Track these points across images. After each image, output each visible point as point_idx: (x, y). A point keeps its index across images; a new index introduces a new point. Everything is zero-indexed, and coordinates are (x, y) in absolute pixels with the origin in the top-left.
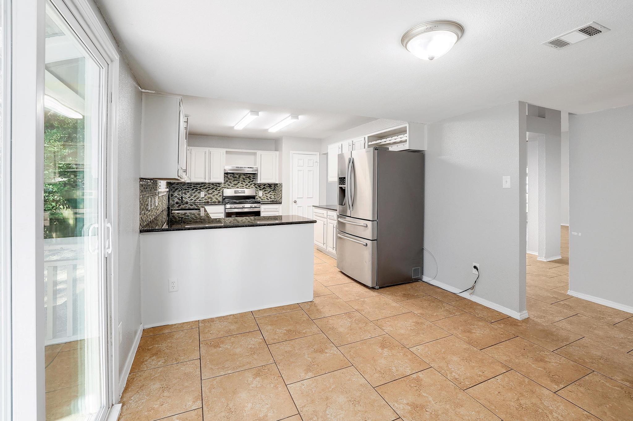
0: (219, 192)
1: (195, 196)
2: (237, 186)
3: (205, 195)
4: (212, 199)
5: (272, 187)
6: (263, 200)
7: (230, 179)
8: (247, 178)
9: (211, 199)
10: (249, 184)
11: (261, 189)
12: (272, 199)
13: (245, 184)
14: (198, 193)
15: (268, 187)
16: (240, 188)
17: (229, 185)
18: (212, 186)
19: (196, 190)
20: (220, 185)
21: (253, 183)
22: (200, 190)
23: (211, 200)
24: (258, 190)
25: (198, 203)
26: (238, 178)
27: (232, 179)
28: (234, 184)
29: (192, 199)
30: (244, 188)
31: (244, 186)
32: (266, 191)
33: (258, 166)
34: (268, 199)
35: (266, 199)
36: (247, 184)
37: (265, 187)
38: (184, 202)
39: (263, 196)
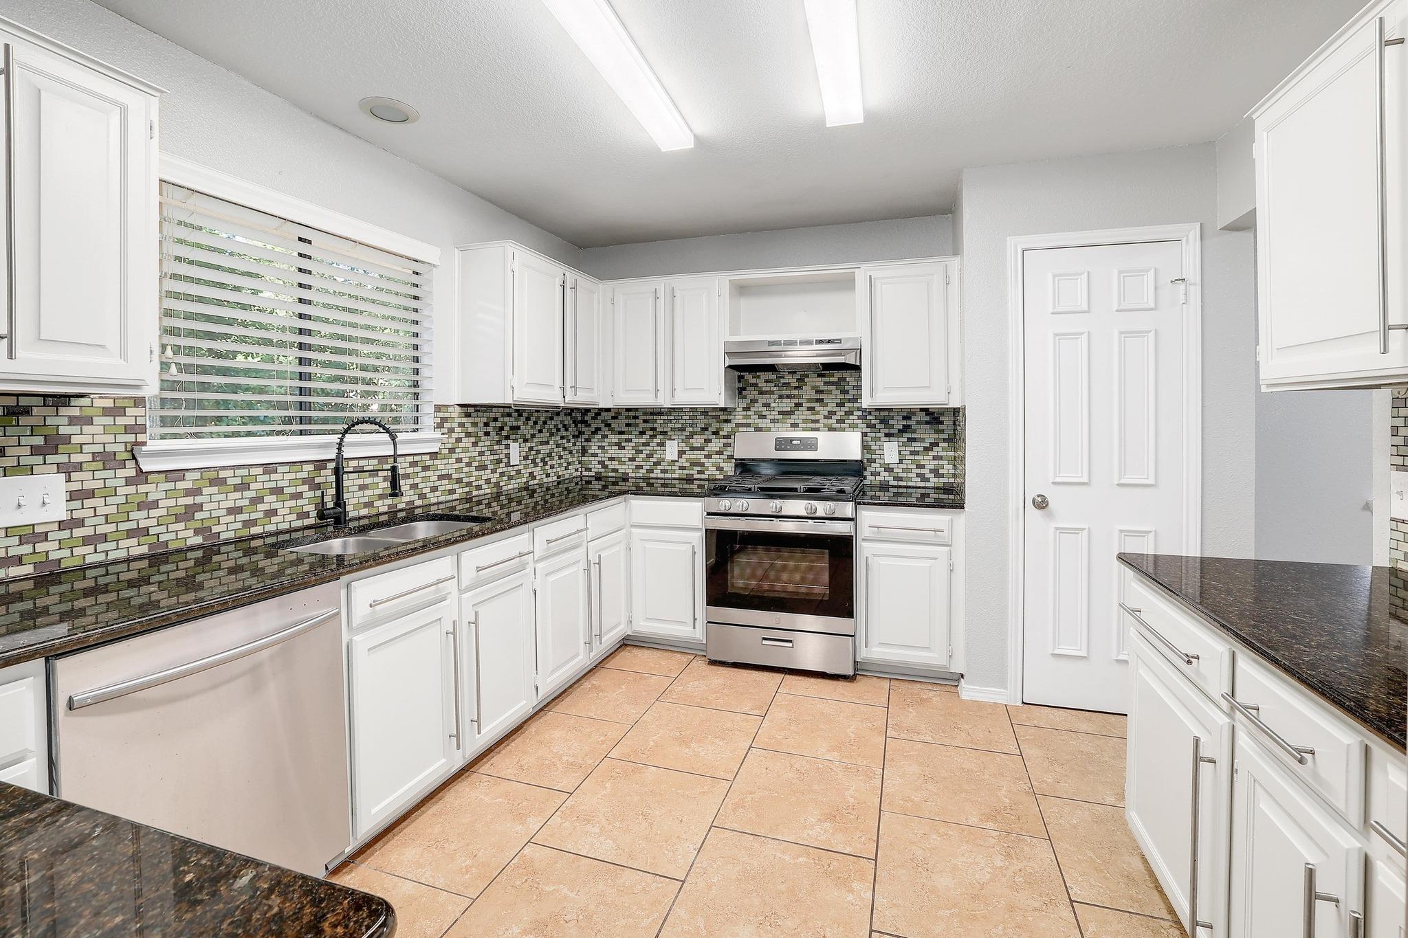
0: (725, 441)
1: (650, 456)
2: (793, 419)
3: (681, 453)
4: (703, 468)
5: (941, 423)
6: (900, 479)
7: (765, 393)
8: (830, 388)
9: (699, 468)
10: (840, 413)
11: (892, 431)
12: (942, 480)
13: (823, 411)
14: (658, 444)
15: (927, 423)
16: (804, 429)
17: (762, 417)
18: (701, 421)
19: (652, 433)
20: (730, 418)
21: (858, 409)
22: (665, 433)
23: (700, 472)
24: (878, 435)
25: (657, 479)
26: (796, 388)
27: (772, 393)
28: (780, 413)
29: (641, 467)
30: (817, 429)
31: (817, 421)
32: (915, 440)
33: (860, 330)
34: (923, 478)
35: (918, 475)
36: (831, 414)
37: (909, 426)
38: (618, 475)
39: (901, 461)
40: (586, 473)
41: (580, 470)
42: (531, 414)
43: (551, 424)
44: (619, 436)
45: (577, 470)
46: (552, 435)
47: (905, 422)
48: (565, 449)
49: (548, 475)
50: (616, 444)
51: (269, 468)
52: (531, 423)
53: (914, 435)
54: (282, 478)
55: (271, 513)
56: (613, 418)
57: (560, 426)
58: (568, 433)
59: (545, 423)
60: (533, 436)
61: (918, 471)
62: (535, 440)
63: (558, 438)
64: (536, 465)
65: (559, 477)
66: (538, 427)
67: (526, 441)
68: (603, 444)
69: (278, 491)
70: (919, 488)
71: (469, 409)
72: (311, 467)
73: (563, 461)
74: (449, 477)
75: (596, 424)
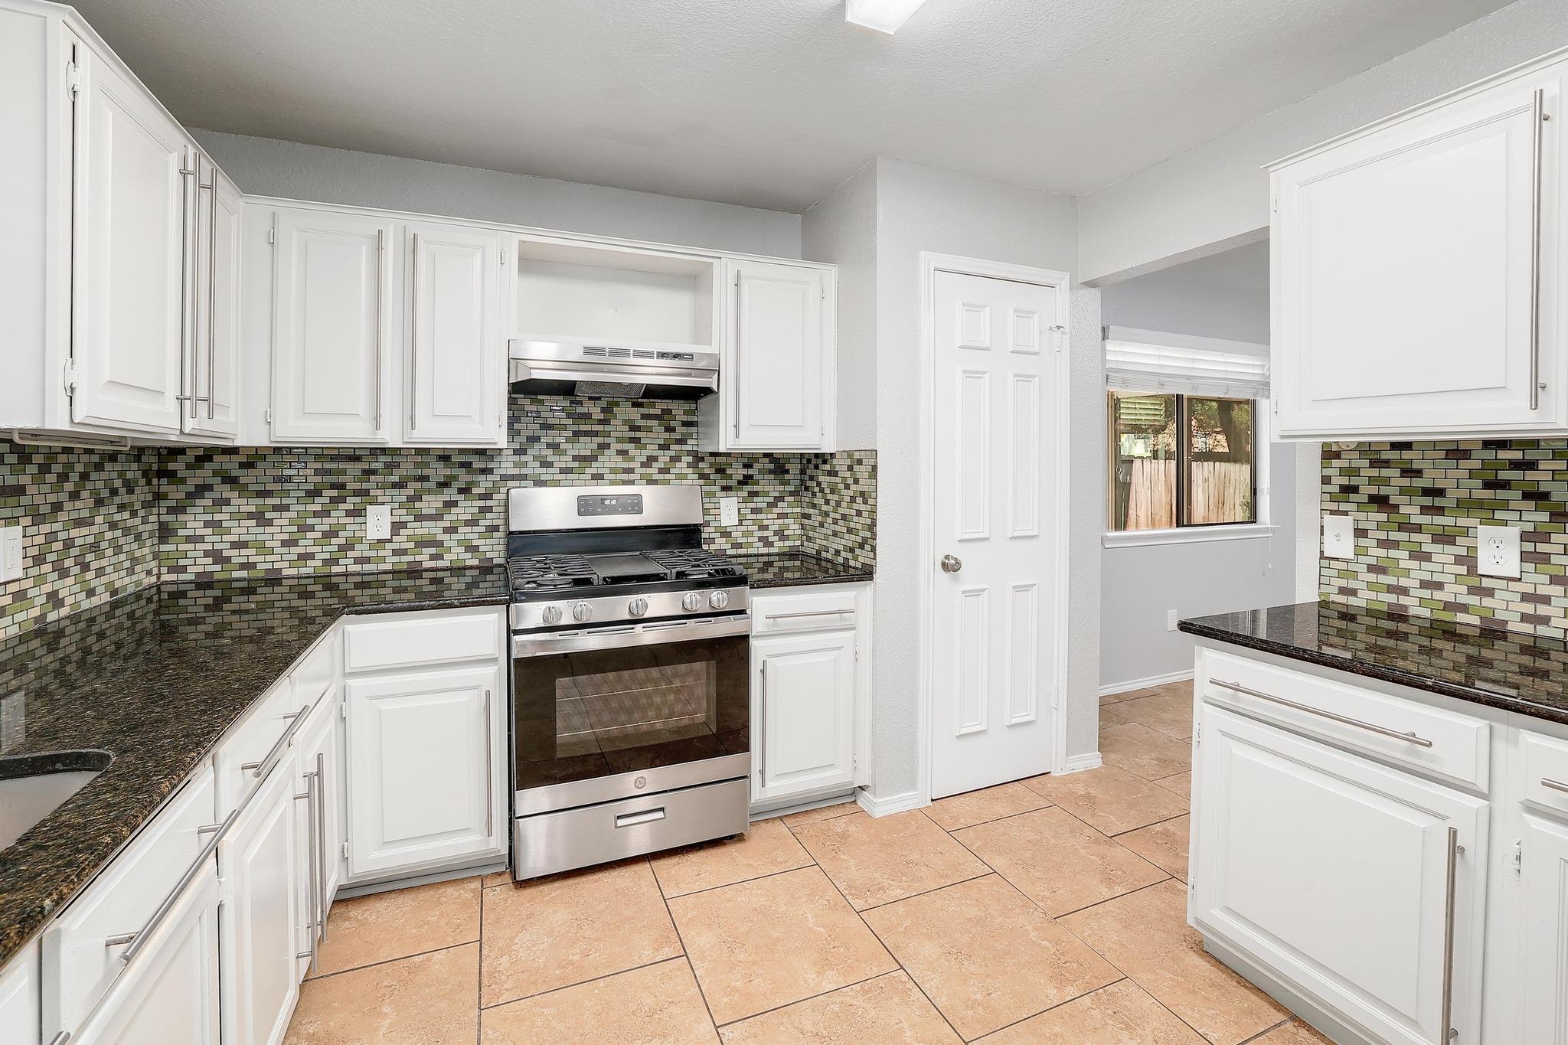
0: (482, 503)
1: (330, 535)
2: (595, 468)
3: (397, 527)
4: (440, 550)
5: (787, 472)
6: (739, 546)
7: (551, 427)
8: (650, 423)
9: (433, 551)
10: (664, 458)
11: (730, 483)
12: (788, 543)
13: (640, 456)
14: (350, 513)
15: (770, 472)
16: (613, 483)
17: (546, 464)
18: (439, 472)
19: (334, 493)
20: (491, 465)
21: (689, 453)
22: (364, 494)
23: (433, 557)
24: (713, 488)
25: (346, 575)
26: (601, 422)
27: (565, 427)
28: (575, 458)
29: (311, 556)
30: (632, 483)
31: (631, 471)
32: (756, 494)
33: (718, 344)
34: (768, 544)
35: (761, 539)
36: (651, 460)
37: (751, 477)
38: (254, 574)
39: (740, 524)
40: (172, 577)
41: (155, 571)
42: (51, 455)
43: (98, 480)
44: (260, 501)
45: (149, 573)
46: (99, 502)
47: (745, 471)
48: (126, 531)
49: (91, 593)
50: (250, 516)
52: (51, 478)
53: (756, 488)
56: (243, 466)
57: (118, 483)
58: (134, 497)
59: (84, 477)
60: (57, 507)
61: (760, 534)
62: (62, 516)
63: (113, 509)
64: (64, 573)
65: (114, 592)
66: (69, 487)
67: (38, 519)
68: (217, 517)
70: (762, 555)
73: (122, 557)
75: (205, 475)
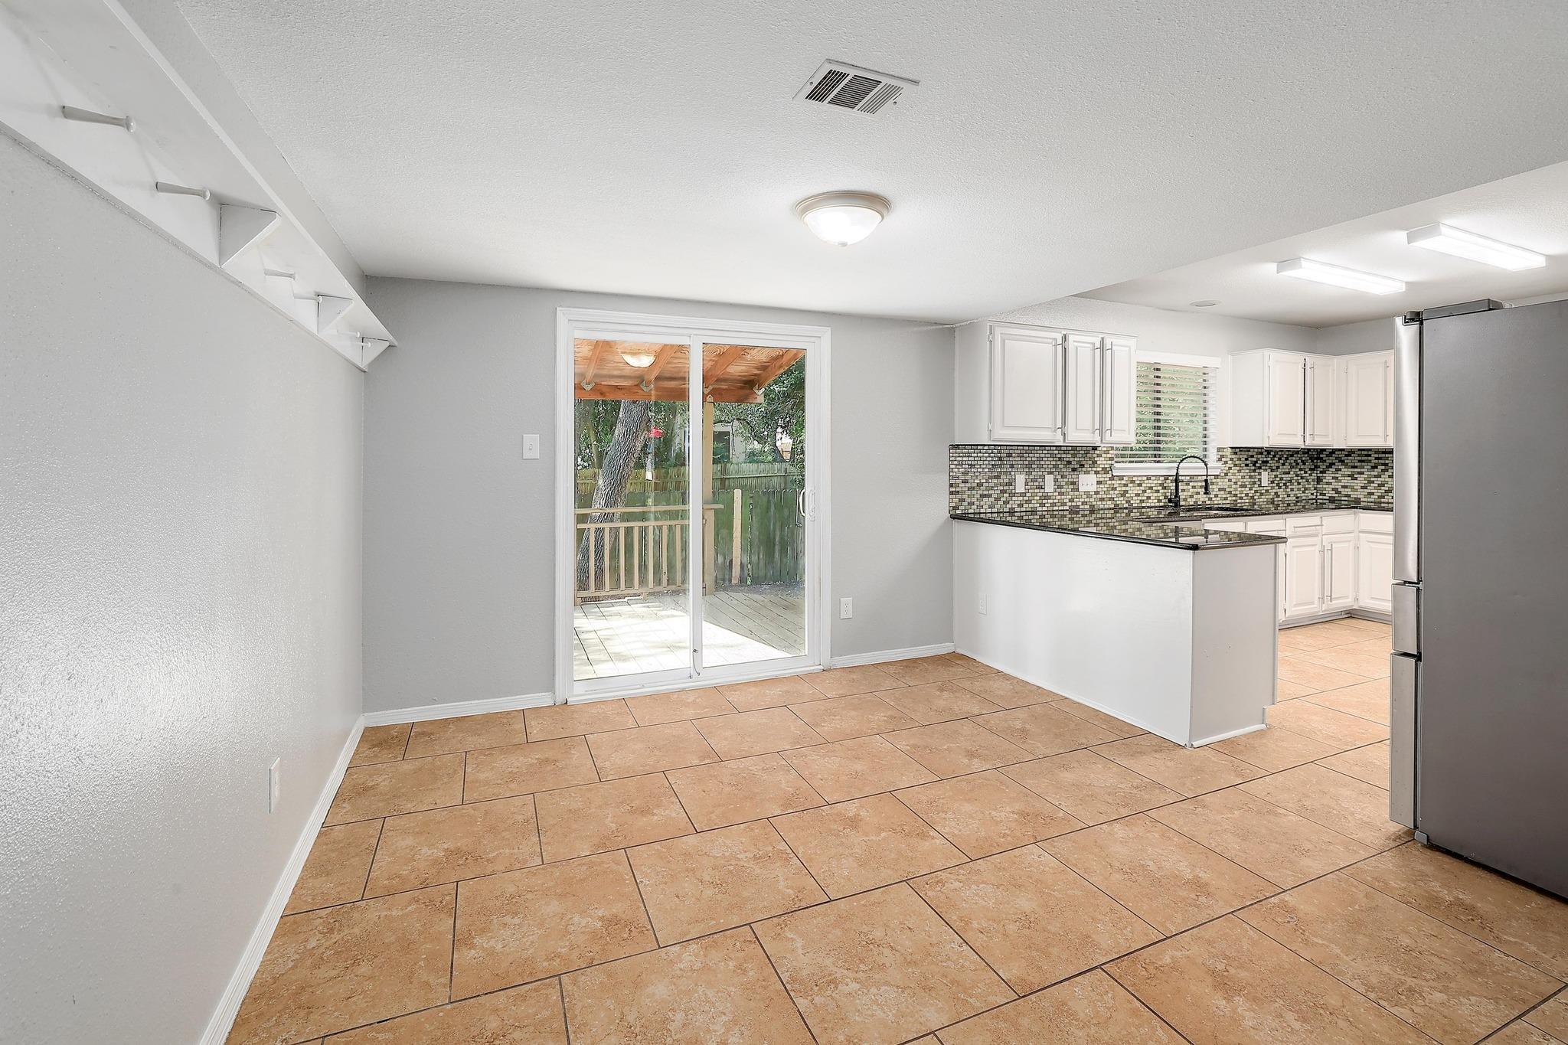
1: (1381, 485)
19: (1383, 467)
29: (1373, 494)
38: (1350, 499)
40: (1321, 497)
41: (1315, 494)
42: (1276, 452)
43: (1291, 460)
44: (1352, 470)
45: (1312, 494)
46: (1293, 467)
48: (1302, 478)
49: (1289, 496)
50: (1349, 476)
51: (1149, 478)
52: (1276, 459)
54: (1153, 482)
55: (1149, 498)
56: (1346, 455)
57: (1299, 461)
58: (1305, 467)
59: (1287, 459)
60: (1278, 468)
62: (1279, 470)
63: (1298, 470)
64: (1280, 488)
65: (1297, 498)
66: (1282, 462)
67: (1272, 471)
68: (1337, 475)
69: (1151, 488)
71: (1236, 450)
72: (1163, 478)
73: (1301, 486)
74: (1224, 490)
75: (1332, 459)
